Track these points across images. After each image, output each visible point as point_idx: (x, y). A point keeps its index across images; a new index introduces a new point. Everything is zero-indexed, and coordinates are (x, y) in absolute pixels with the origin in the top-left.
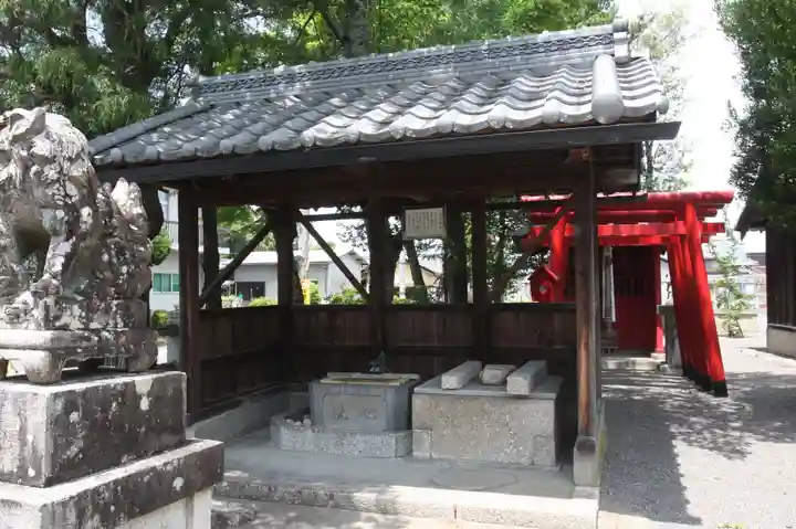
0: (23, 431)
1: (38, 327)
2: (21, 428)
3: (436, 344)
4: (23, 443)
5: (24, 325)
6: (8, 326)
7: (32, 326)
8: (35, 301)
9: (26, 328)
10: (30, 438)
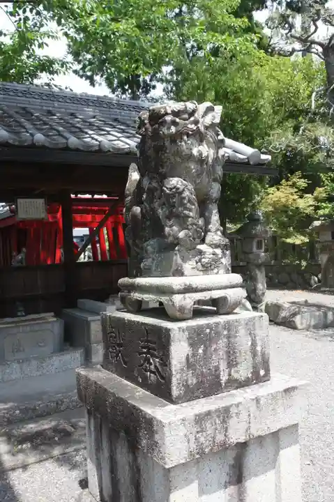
0: (254, 344)
1: (227, 272)
2: (252, 344)
3: (40, 293)
4: (254, 354)
5: (216, 271)
6: (201, 273)
7: (222, 271)
8: (223, 252)
9: (217, 273)
10: (259, 348)
